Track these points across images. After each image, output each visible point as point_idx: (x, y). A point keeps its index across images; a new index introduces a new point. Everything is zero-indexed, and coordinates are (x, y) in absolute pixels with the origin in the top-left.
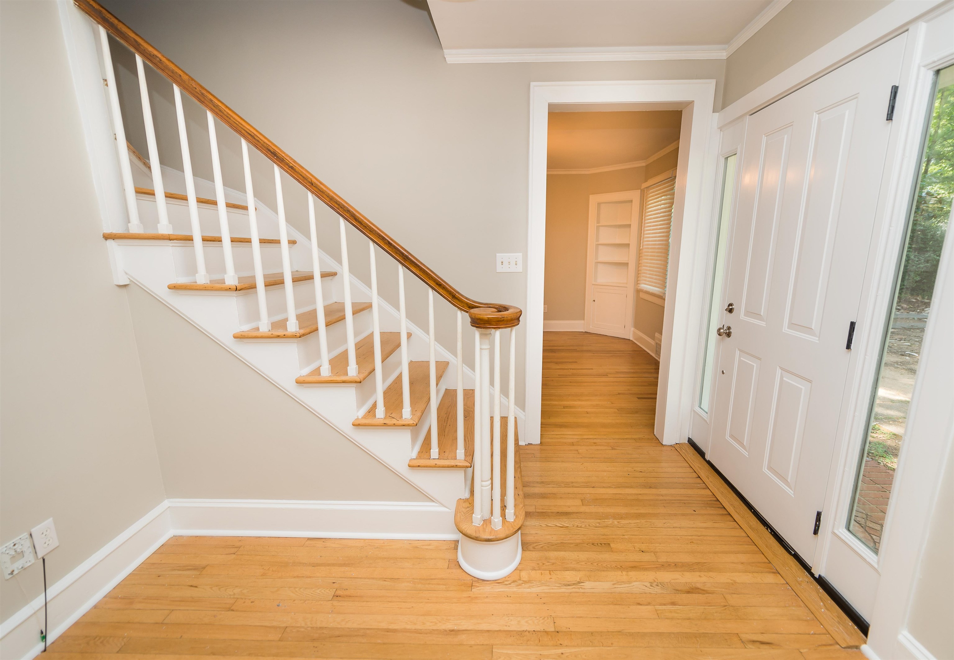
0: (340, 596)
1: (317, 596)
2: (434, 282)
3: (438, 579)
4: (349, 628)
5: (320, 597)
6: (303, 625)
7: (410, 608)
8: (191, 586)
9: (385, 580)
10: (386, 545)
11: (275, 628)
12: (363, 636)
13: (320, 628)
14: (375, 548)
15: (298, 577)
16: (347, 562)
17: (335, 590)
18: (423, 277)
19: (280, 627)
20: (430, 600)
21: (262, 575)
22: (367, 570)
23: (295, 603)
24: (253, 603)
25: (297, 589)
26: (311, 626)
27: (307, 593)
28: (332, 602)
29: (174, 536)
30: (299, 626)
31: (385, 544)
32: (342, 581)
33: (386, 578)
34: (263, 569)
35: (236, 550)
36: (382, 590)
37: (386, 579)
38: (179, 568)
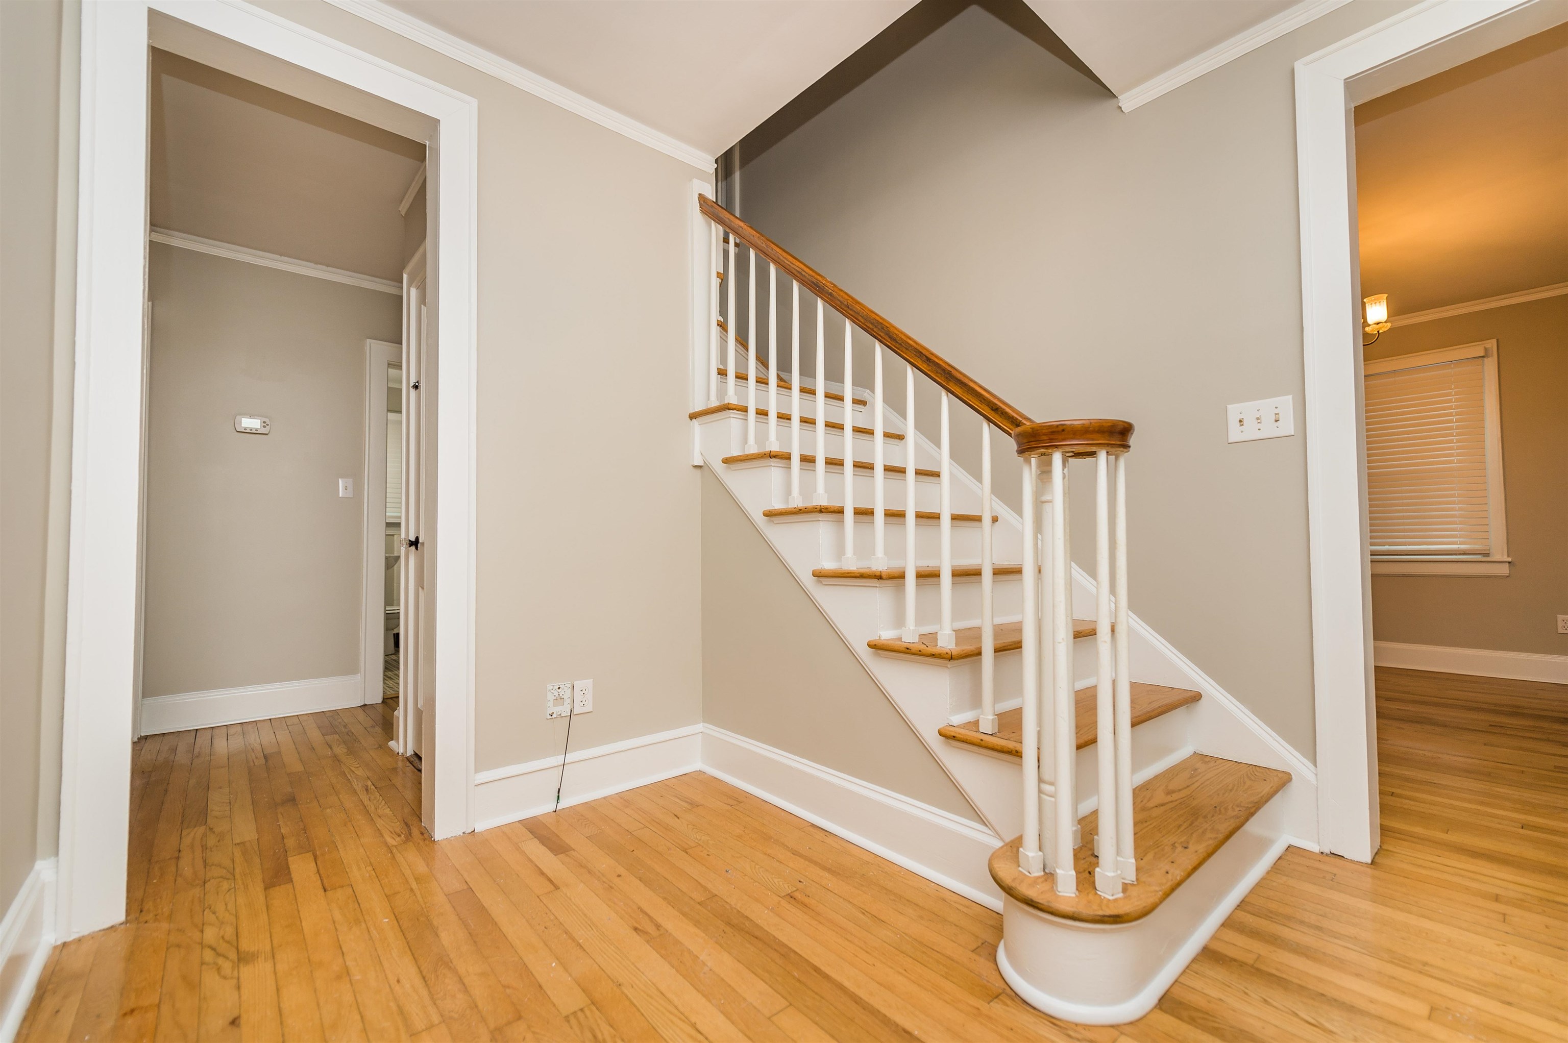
0: (795, 899)
1: (771, 884)
2: (988, 406)
3: (944, 955)
4: (774, 937)
5: (773, 887)
6: (732, 903)
7: (869, 964)
8: (676, 816)
9: (863, 913)
10: (901, 876)
11: (705, 889)
12: (782, 955)
13: (746, 917)
14: (882, 871)
15: (769, 855)
16: (833, 869)
17: (795, 889)
18: (972, 402)
19: (710, 891)
20: (908, 973)
21: (737, 836)
22: (850, 889)
23: (744, 879)
24: (708, 856)
25: (757, 867)
26: (739, 909)
27: (764, 876)
28: (781, 899)
29: (700, 770)
30: (728, 901)
31: (901, 873)
32: (811, 884)
33: (866, 911)
34: (744, 831)
35: (735, 803)
36: (850, 921)
37: (866, 913)
38: (680, 797)
